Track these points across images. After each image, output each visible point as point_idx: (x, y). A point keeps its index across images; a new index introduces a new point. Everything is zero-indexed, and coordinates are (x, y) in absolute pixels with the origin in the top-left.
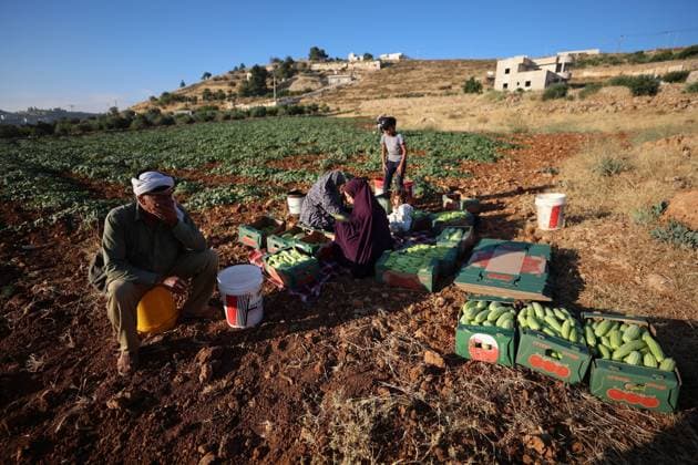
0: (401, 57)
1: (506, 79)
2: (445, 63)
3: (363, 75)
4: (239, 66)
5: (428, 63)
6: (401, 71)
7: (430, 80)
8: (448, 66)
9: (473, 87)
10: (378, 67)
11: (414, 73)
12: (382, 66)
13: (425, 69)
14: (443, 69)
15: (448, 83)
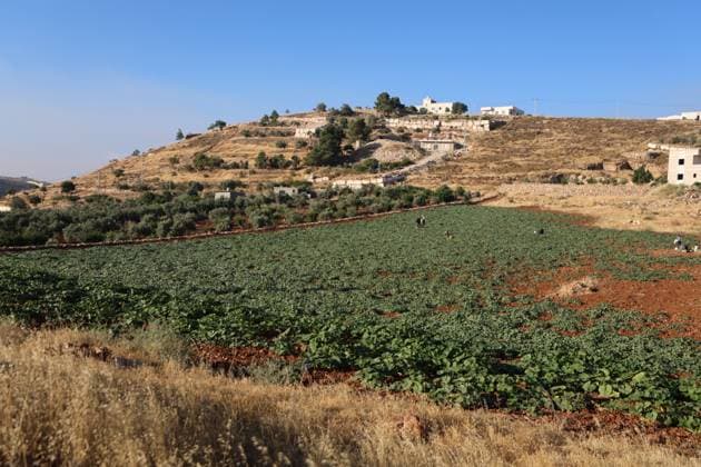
0: (511, 112)
1: (681, 169)
2: (582, 125)
3: (468, 139)
4: (270, 114)
5: (556, 123)
6: (521, 136)
7: (569, 152)
8: (589, 131)
9: (642, 177)
10: (487, 128)
11: (542, 140)
12: (492, 127)
13: (557, 135)
14: (582, 137)
15: (596, 160)
